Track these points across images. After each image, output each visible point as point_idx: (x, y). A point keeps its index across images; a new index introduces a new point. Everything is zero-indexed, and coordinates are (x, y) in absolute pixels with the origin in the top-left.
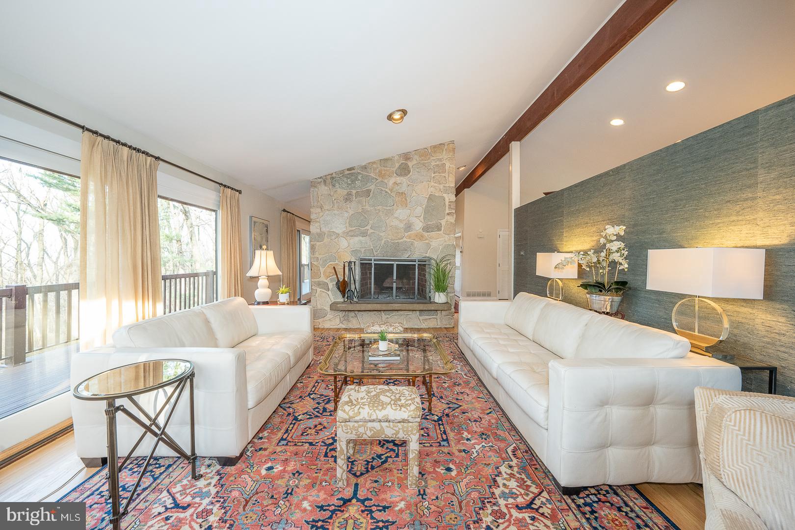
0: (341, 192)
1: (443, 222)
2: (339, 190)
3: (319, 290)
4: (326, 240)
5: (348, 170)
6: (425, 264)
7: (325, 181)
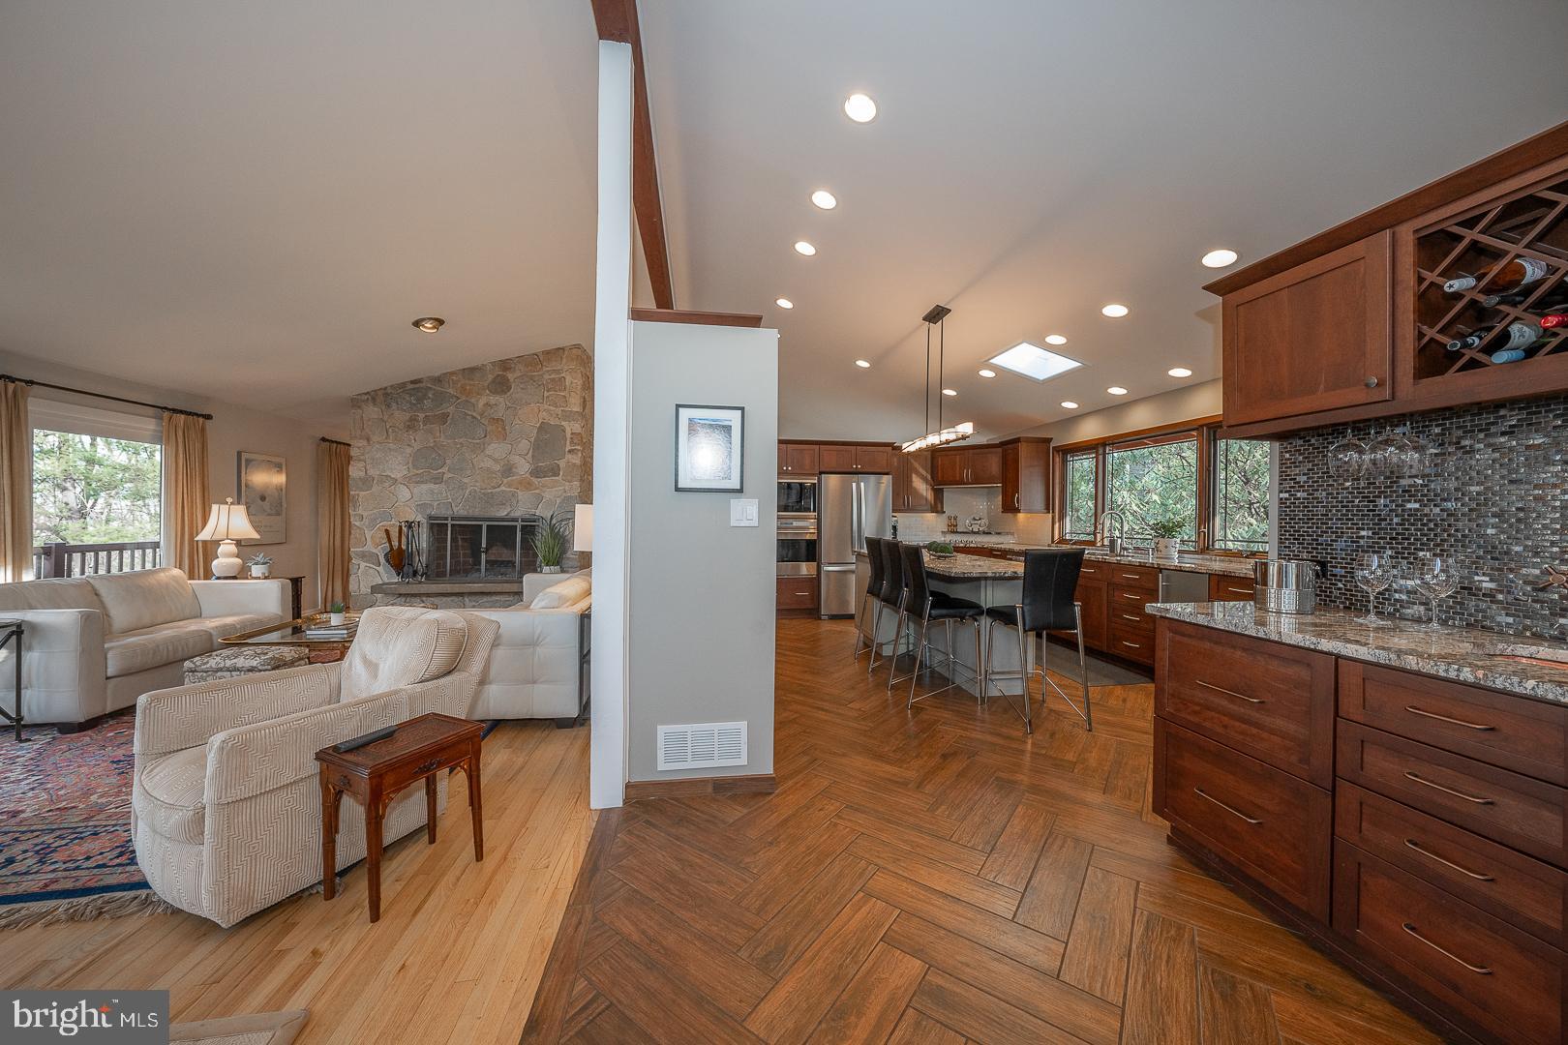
0: (400, 416)
1: (562, 463)
2: (396, 413)
3: (363, 565)
4: (375, 489)
5: (412, 382)
6: (534, 526)
7: (374, 399)
